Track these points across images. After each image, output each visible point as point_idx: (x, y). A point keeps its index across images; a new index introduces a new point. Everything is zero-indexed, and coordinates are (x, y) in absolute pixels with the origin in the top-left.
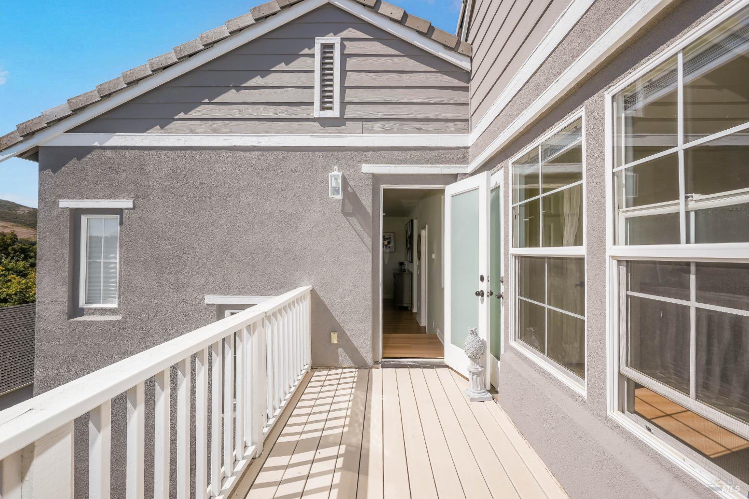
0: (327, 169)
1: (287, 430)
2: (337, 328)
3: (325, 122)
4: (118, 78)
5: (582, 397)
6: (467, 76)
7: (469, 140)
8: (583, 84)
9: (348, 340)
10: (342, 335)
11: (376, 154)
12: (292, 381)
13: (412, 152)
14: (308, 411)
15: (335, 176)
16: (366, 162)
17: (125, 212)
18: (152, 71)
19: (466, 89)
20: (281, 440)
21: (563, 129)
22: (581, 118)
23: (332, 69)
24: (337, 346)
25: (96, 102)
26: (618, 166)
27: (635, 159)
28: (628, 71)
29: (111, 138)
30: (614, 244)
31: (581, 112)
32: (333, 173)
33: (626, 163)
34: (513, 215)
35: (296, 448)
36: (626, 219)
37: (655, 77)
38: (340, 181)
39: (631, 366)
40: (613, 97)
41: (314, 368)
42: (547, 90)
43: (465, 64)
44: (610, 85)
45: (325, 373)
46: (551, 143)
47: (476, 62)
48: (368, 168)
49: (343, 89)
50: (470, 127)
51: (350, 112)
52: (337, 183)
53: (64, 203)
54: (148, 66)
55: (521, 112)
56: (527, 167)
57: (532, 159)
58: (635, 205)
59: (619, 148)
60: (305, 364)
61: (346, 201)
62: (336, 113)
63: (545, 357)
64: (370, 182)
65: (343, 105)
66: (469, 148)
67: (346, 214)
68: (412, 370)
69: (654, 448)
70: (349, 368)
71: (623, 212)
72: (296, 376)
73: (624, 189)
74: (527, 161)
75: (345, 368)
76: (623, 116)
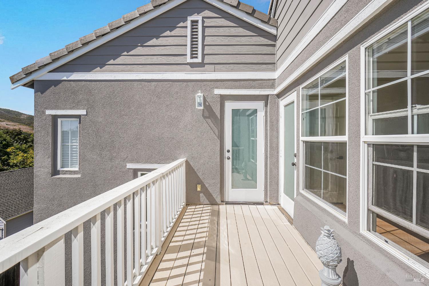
0: (195, 92)
1: (174, 239)
2: (200, 182)
3: (193, 65)
4: (77, 42)
5: (344, 223)
6: (274, 38)
7: (275, 75)
8: (347, 41)
9: (207, 189)
10: (203, 186)
11: (222, 83)
12: (176, 212)
13: (243, 82)
14: (185, 228)
15: (199, 97)
16: (217, 88)
17: (82, 117)
18: (96, 37)
19: (274, 46)
20: (171, 244)
21: (334, 68)
22: (345, 61)
23: (197, 35)
24: (200, 192)
25: (65, 55)
26: (368, 89)
27: (378, 85)
28: (376, 33)
29: (71, 75)
30: (366, 134)
31: (346, 58)
32: (198, 94)
33: (373, 88)
34: (302, 118)
35: (180, 249)
36: (373, 120)
37: (392, 37)
38: (202, 99)
39: (375, 205)
40: (366, 48)
41: (188, 204)
42: (324, 45)
43: (273, 31)
44: (364, 41)
45: (194, 207)
46: (326, 76)
47: (280, 29)
48: (218, 92)
49: (203, 46)
50: (276, 67)
51: (207, 59)
52: (200, 100)
53: (48, 112)
54: (94, 34)
55: (308, 59)
56: (310, 90)
57: (314, 86)
58: (378, 112)
59: (369, 79)
60: (183, 202)
61: (205, 110)
62: (199, 60)
63: (321, 199)
64: (219, 100)
65: (203, 55)
66: (275, 79)
67: (205, 117)
68: (243, 206)
69: (390, 253)
70: (207, 205)
71: (371, 116)
72: (178, 209)
73: (371, 103)
74: (311, 87)
75: (205, 205)
76: (371, 60)
